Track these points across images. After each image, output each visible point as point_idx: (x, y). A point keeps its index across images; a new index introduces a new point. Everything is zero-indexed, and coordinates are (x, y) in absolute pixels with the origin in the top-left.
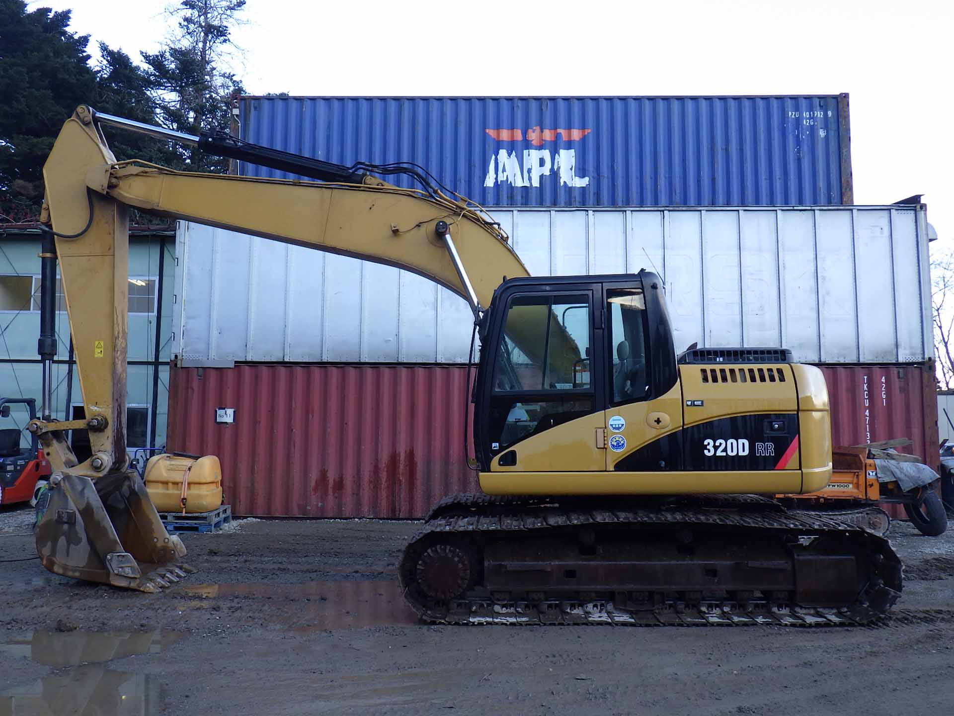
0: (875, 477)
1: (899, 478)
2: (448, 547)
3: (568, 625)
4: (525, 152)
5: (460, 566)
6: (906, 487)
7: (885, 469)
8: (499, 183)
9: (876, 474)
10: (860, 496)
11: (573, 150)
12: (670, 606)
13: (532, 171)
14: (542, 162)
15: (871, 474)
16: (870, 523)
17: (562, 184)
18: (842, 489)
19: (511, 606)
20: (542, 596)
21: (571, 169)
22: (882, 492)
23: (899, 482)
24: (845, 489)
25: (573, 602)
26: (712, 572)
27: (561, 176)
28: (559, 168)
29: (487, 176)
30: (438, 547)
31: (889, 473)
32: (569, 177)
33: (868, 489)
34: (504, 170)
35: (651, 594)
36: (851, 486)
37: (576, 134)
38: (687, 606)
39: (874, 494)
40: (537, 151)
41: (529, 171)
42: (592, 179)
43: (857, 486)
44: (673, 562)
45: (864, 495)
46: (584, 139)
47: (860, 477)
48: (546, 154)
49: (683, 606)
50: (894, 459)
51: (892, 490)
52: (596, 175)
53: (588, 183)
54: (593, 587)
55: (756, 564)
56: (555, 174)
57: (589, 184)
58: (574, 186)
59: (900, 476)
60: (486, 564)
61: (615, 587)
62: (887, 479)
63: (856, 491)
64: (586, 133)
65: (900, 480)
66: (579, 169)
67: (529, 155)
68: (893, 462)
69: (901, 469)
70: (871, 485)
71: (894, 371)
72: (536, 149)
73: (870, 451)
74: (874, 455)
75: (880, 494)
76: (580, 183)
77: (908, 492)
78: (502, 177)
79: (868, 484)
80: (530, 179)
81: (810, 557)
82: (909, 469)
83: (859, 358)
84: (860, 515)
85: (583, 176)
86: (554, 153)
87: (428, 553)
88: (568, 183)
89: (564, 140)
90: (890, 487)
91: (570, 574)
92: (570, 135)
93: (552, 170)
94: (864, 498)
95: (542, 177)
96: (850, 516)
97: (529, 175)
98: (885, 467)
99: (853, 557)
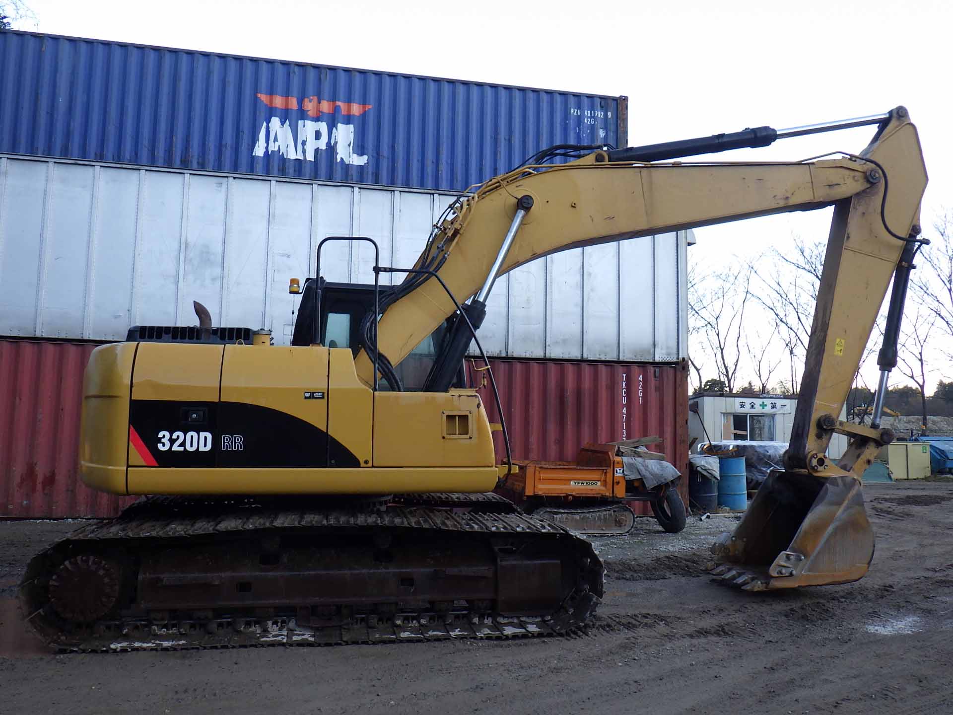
0: (621, 475)
1: (644, 475)
2: (92, 558)
3: (234, 647)
4: (300, 123)
5: (106, 580)
6: (650, 484)
7: (631, 466)
8: (270, 153)
9: (623, 472)
10: (607, 494)
11: (352, 126)
12: (362, 620)
13: (307, 143)
14: (318, 135)
15: (618, 471)
16: (616, 521)
17: (339, 160)
18: (590, 487)
19: (174, 626)
20: (210, 614)
21: (349, 145)
22: (628, 490)
23: (644, 480)
24: (594, 487)
25: (248, 619)
26: (407, 581)
27: (338, 151)
28: (336, 143)
29: (257, 145)
30: (79, 558)
31: (635, 471)
32: (345, 153)
33: (615, 486)
34: (276, 140)
35: (339, 608)
36: (599, 483)
37: (356, 109)
38: (380, 620)
39: (621, 492)
41: (304, 143)
42: (371, 157)
43: (605, 483)
44: (364, 571)
45: (611, 493)
46: (364, 115)
47: (608, 475)
48: (323, 127)
49: (376, 620)
50: (641, 457)
51: (637, 488)
52: (375, 155)
53: (366, 162)
54: (271, 601)
55: (453, 571)
56: (331, 149)
57: (368, 163)
58: (351, 163)
59: (645, 474)
60: (140, 577)
61: (296, 601)
62: (633, 477)
63: (603, 488)
64: (367, 109)
65: (645, 478)
66: (358, 146)
67: (304, 126)
68: (639, 459)
69: (646, 467)
70: (618, 483)
71: (651, 369)
72: (312, 121)
73: (619, 448)
74: (622, 453)
75: (627, 492)
76: (358, 161)
77: (653, 489)
78: (273, 147)
79: (615, 481)
80: (304, 152)
81: (515, 562)
82: (653, 467)
83: (619, 356)
84: (607, 512)
85: (361, 154)
86: (332, 126)
87: (65, 566)
88: (344, 159)
89: (343, 113)
90: (636, 484)
91: (244, 587)
92: (349, 109)
93: (329, 144)
94: (611, 495)
95: (317, 150)
96: (598, 514)
97: (303, 148)
98: (632, 464)
99: (558, 562)
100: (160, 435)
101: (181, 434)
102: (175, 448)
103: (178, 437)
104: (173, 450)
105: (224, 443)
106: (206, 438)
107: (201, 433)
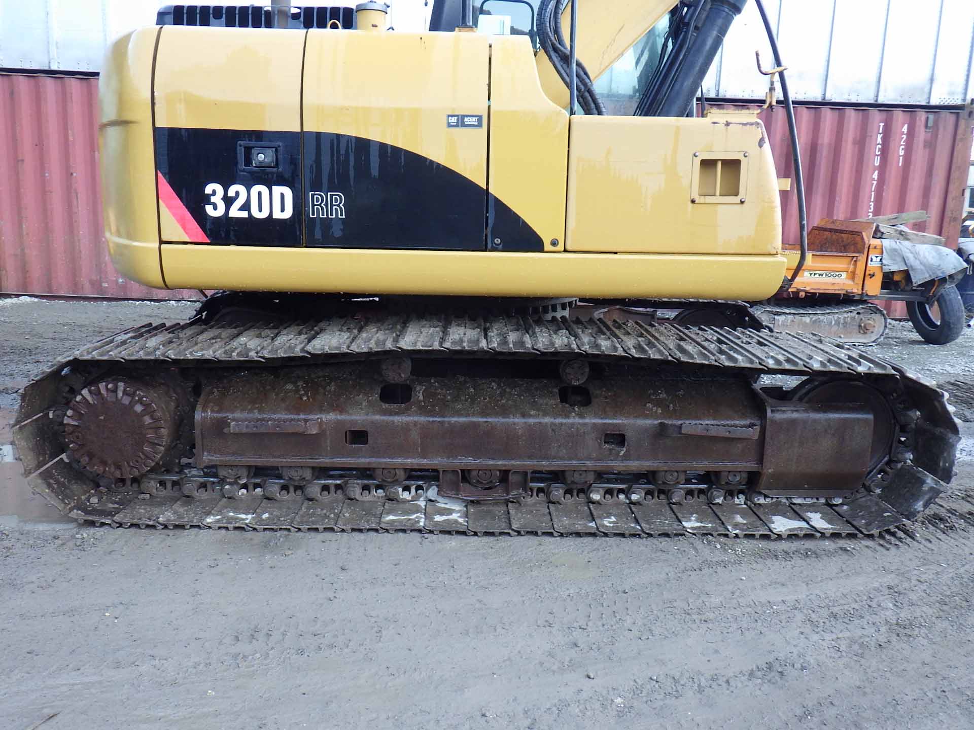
0: (879, 265)
1: (911, 266)
6: (918, 279)
7: (894, 252)
9: (881, 259)
10: (855, 291)
15: (874, 259)
16: (860, 326)
18: (831, 280)
22: (885, 286)
23: (911, 273)
24: (836, 280)
30: (102, 386)
31: (899, 259)
33: (867, 278)
36: (844, 275)
39: (874, 287)
43: (853, 275)
45: (861, 288)
47: (859, 263)
50: (908, 239)
51: (897, 283)
59: (913, 264)
62: (894, 268)
63: (850, 282)
65: (913, 269)
68: (906, 243)
69: (916, 255)
70: (872, 276)
71: (922, 116)
73: (878, 228)
74: (883, 233)
75: (882, 288)
77: (920, 285)
79: (867, 273)
82: (927, 254)
83: (877, 96)
84: (849, 314)
90: (897, 278)
94: (860, 293)
96: (836, 316)
98: (895, 250)
100: (208, 189)
101: (241, 189)
103: (237, 193)
105: (313, 205)
106: (282, 196)
107: (274, 188)
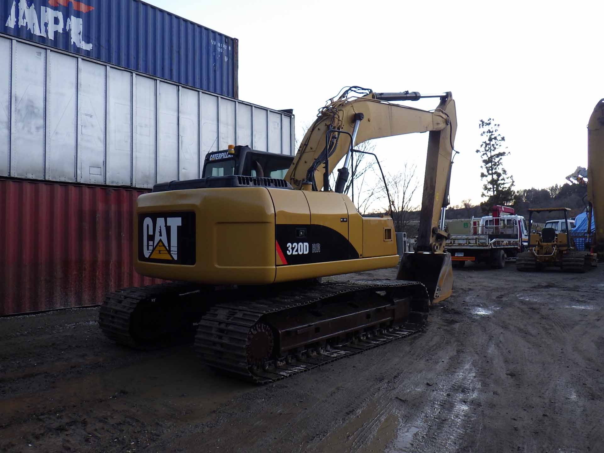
4: (43, 8)
8: (20, 27)
11: (81, 20)
13: (48, 25)
14: (56, 21)
17: (72, 43)
21: (80, 34)
27: (72, 37)
28: (70, 30)
29: (9, 18)
34: (24, 17)
37: (83, 8)
40: (53, 10)
41: (46, 25)
42: (94, 46)
46: (89, 13)
48: (60, 15)
52: (97, 45)
53: (91, 49)
56: (67, 34)
57: (92, 50)
58: (81, 47)
64: (91, 9)
66: (85, 36)
67: (46, 12)
72: (52, 9)
76: (88, 47)
78: (22, 23)
80: (47, 31)
85: (88, 42)
86: (66, 16)
88: (76, 44)
89: (74, 8)
92: (79, 7)
93: (64, 29)
95: (56, 33)
97: (46, 29)
100: (288, 245)
101: (296, 245)
102: (294, 253)
104: (293, 254)
105: (313, 248)
106: (306, 246)
107: (304, 243)
